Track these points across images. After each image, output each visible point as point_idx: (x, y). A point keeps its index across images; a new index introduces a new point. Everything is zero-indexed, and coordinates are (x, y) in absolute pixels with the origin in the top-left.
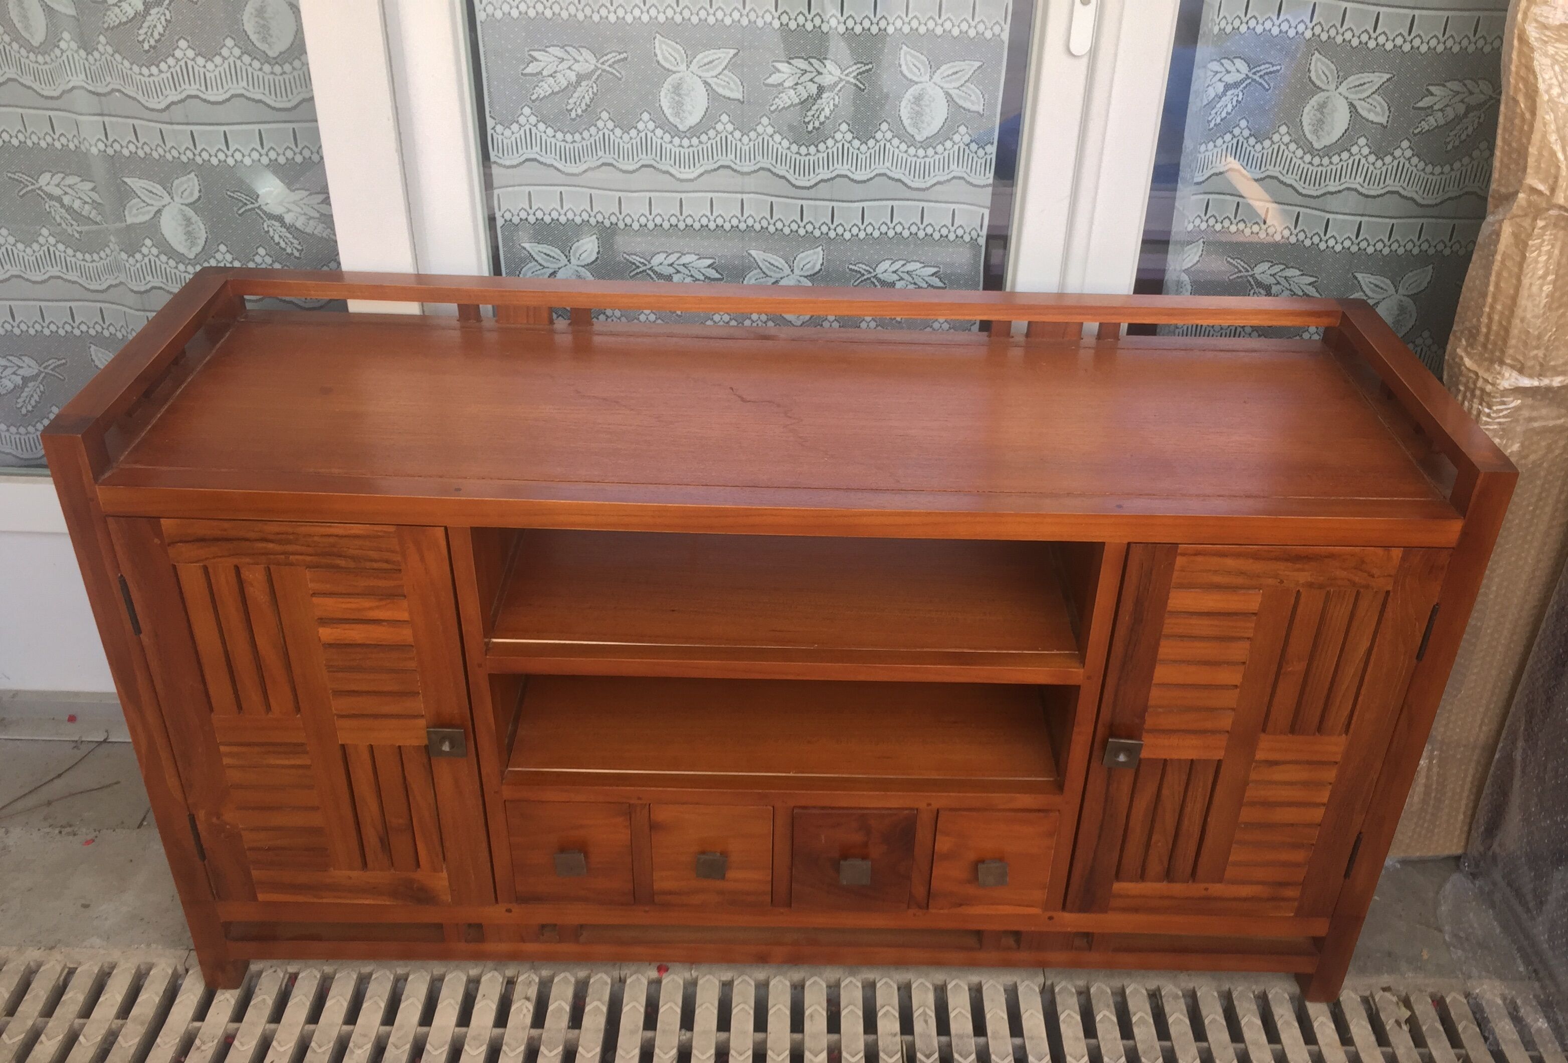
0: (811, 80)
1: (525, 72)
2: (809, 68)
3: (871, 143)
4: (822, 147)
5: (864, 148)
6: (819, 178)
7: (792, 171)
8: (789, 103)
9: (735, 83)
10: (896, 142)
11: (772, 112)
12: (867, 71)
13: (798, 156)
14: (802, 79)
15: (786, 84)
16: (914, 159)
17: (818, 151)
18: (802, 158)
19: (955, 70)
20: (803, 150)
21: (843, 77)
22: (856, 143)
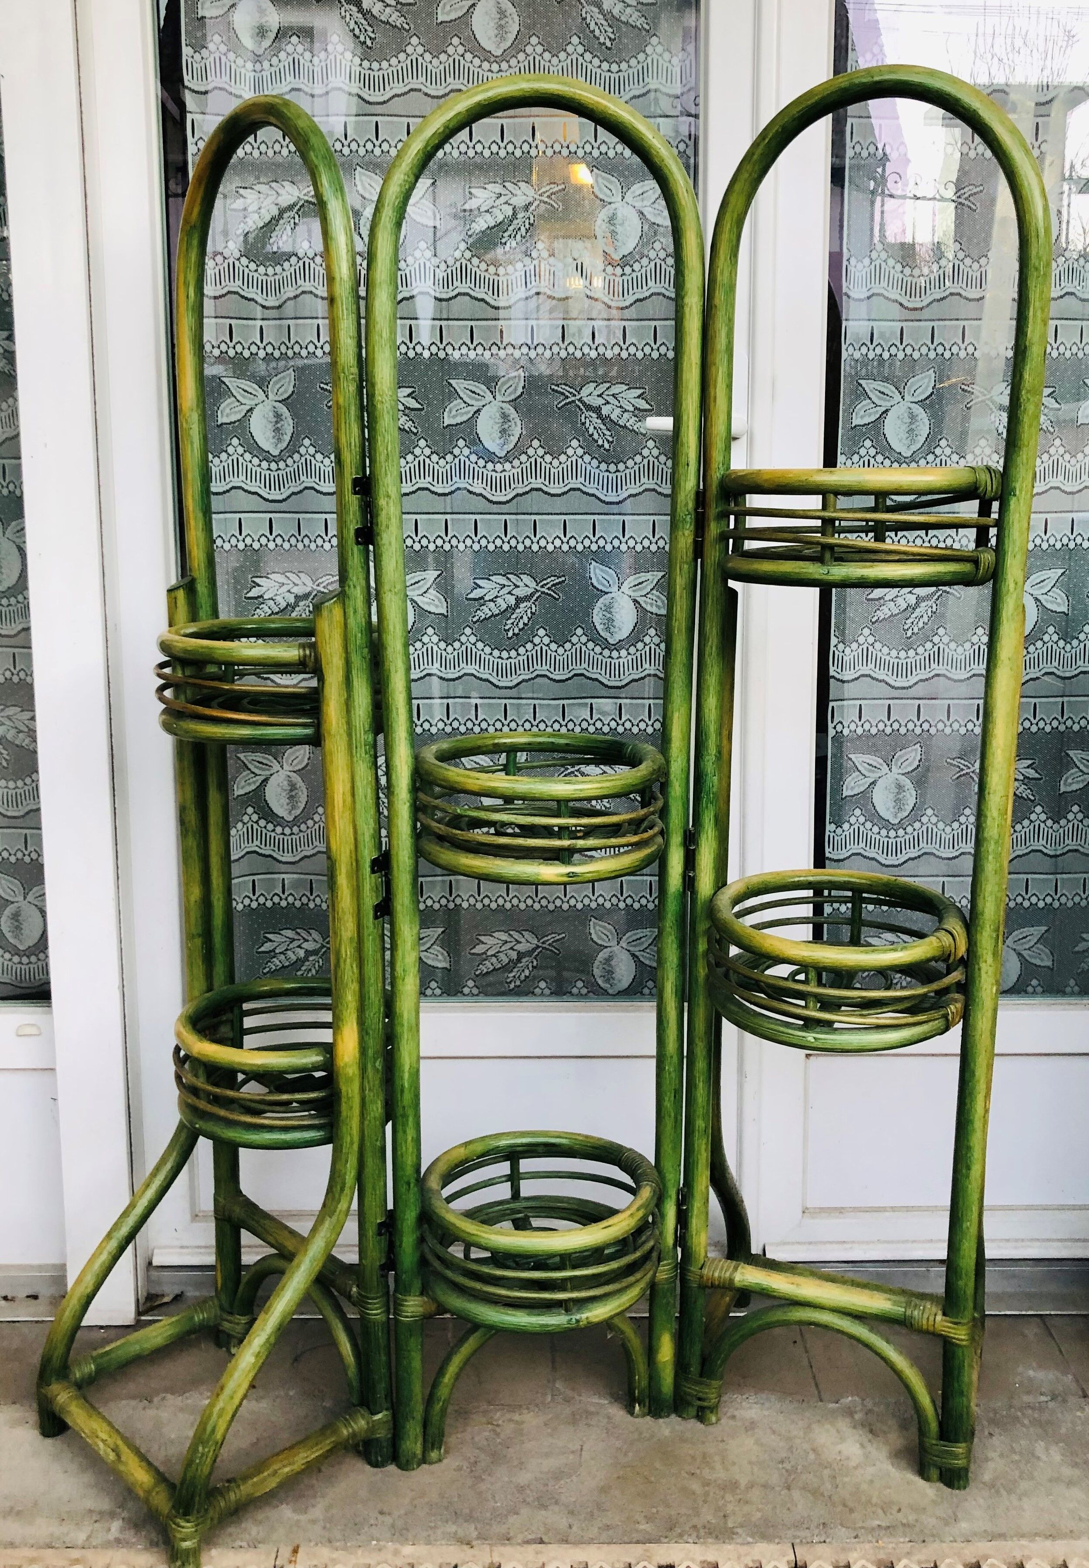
0: (510, 593)
1: (249, 595)
2: (506, 583)
3: (568, 646)
4: (522, 650)
5: (561, 650)
6: (520, 678)
7: (495, 674)
8: (490, 614)
9: (439, 600)
10: (591, 645)
11: (475, 623)
12: (560, 583)
13: (500, 661)
14: (501, 593)
15: (486, 598)
16: (609, 660)
17: (518, 654)
18: (504, 662)
19: (640, 580)
20: (505, 654)
21: (538, 588)
22: (554, 646)
